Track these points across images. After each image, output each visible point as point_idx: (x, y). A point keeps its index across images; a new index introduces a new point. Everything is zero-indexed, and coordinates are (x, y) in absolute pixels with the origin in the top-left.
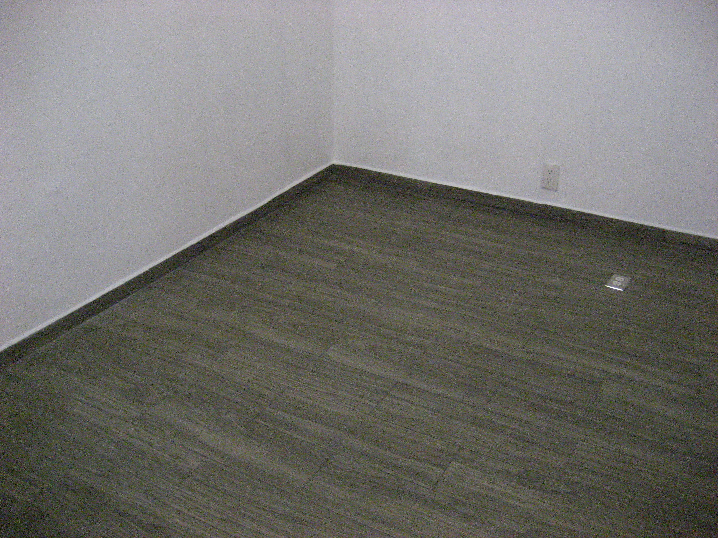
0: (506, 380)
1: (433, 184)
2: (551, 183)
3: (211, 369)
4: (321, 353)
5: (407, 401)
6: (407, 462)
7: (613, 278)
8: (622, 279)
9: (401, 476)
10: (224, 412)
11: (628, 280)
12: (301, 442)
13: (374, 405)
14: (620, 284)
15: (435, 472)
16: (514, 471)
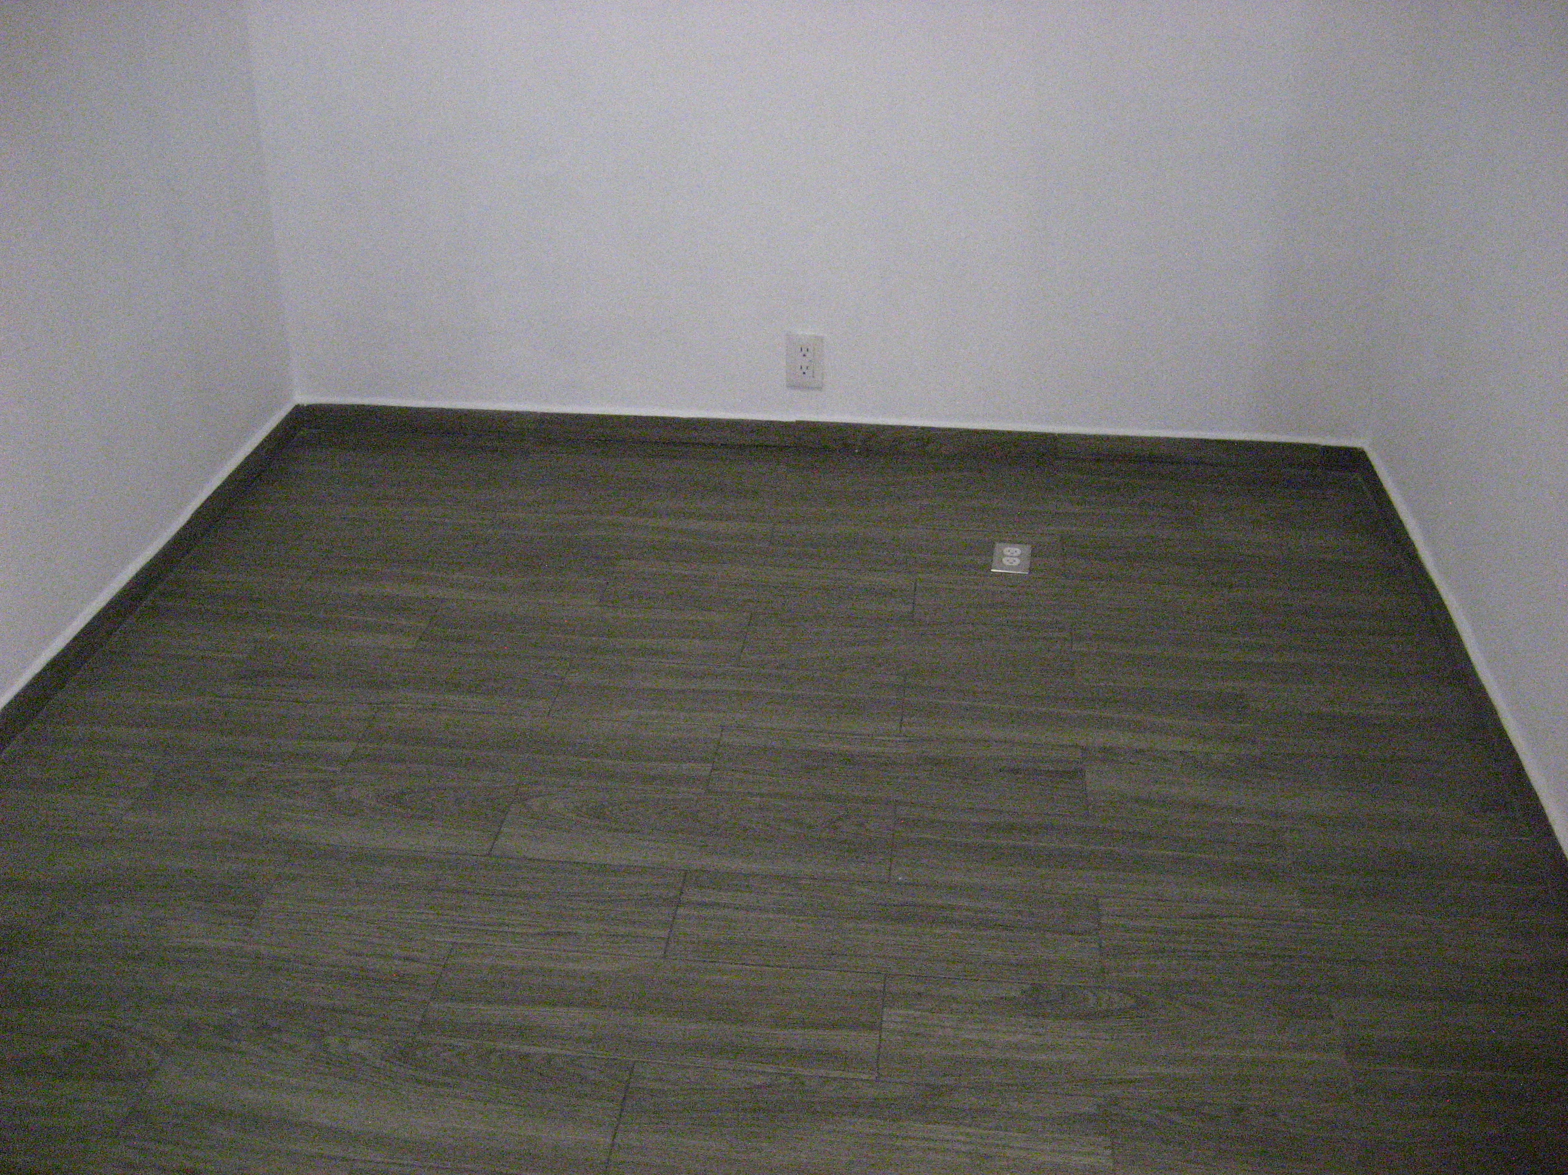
0: (903, 811)
1: (544, 414)
2: (809, 373)
3: (249, 948)
4: (487, 846)
5: (725, 906)
6: (798, 1038)
7: (997, 551)
8: (1017, 550)
9: (798, 1071)
10: (333, 1041)
11: (1027, 549)
12: (549, 1059)
13: (663, 933)
14: (1018, 561)
15: (865, 1042)
16: (1013, 994)
